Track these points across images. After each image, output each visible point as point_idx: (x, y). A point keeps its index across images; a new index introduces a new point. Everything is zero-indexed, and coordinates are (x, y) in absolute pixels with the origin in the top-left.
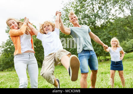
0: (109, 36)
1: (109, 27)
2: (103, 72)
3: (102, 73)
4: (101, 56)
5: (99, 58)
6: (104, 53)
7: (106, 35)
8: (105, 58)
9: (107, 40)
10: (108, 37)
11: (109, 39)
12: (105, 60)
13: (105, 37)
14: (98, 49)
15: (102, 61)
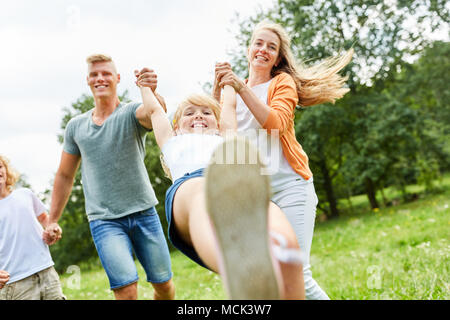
0: (407, 111)
1: (401, 81)
2: (406, 240)
3: (402, 244)
4: (386, 186)
5: (383, 194)
6: (398, 175)
7: (395, 111)
8: (404, 191)
9: (401, 125)
10: (404, 117)
11: (407, 123)
12: (402, 201)
13: (393, 117)
14: (373, 164)
15: (394, 203)
